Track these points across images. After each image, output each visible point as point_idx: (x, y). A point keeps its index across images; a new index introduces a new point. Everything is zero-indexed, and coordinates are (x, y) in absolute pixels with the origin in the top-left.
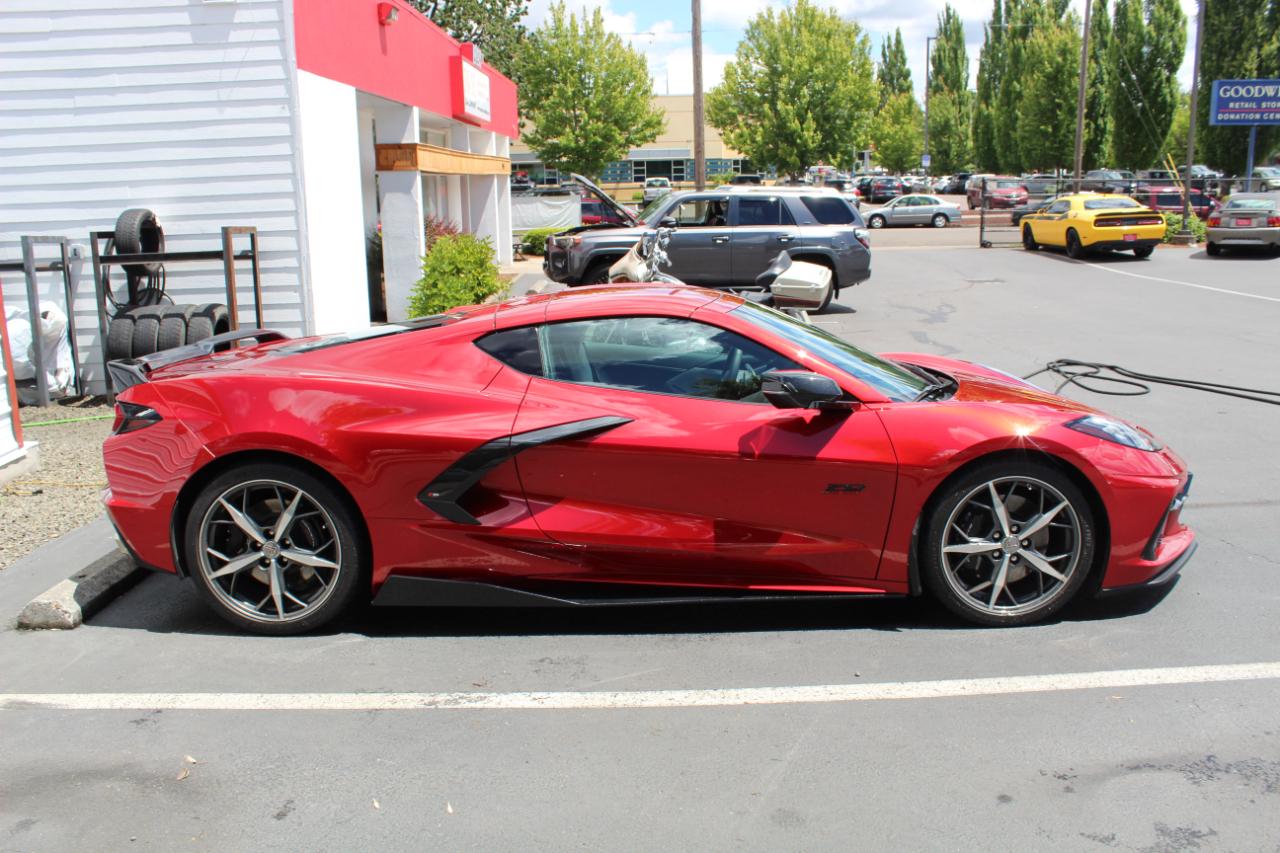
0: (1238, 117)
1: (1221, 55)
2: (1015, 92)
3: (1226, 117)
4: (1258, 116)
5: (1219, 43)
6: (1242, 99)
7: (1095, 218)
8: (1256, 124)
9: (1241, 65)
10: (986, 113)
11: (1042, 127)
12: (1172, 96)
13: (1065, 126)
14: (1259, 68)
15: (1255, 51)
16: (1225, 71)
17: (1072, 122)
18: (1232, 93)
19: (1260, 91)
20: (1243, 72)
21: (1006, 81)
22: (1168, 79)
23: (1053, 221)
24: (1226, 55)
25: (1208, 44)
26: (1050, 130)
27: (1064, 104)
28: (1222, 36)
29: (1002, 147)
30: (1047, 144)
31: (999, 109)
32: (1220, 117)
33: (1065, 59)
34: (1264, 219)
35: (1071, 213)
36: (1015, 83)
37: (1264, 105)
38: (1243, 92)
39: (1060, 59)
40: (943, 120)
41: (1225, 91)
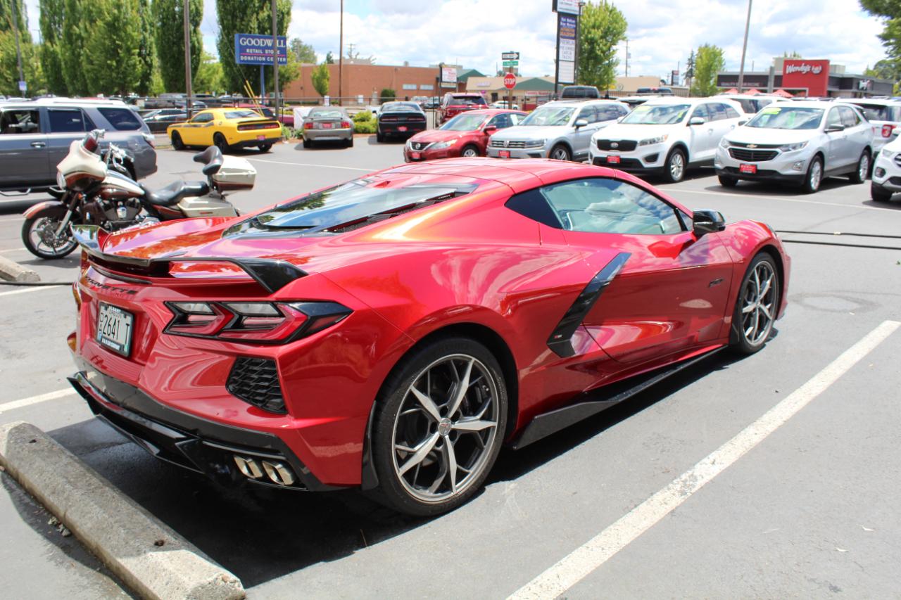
0: (252, 59)
1: (234, 17)
2: (76, 34)
3: (245, 58)
4: (264, 59)
5: (232, 8)
6: (253, 47)
7: (237, 125)
8: (264, 64)
9: (248, 25)
10: (52, 49)
11: (109, 62)
12: (198, 43)
13: (125, 61)
14: (259, 28)
15: (255, 15)
16: (238, 28)
17: (129, 59)
18: (247, 43)
19: (263, 43)
20: (250, 29)
21: (67, 26)
22: (195, 31)
23: (201, 128)
24: (237, 17)
25: (225, 9)
26: (114, 64)
27: (124, 45)
28: (233, 4)
29: (70, 77)
30: (114, 75)
31: (63, 46)
32: (242, 58)
33: (120, 12)
34: (339, 123)
35: (216, 122)
36: (75, 27)
37: (267, 51)
38: (253, 42)
39: (116, 11)
40: (14, 53)
41: (243, 41)
